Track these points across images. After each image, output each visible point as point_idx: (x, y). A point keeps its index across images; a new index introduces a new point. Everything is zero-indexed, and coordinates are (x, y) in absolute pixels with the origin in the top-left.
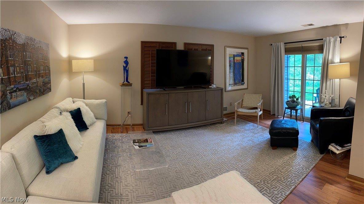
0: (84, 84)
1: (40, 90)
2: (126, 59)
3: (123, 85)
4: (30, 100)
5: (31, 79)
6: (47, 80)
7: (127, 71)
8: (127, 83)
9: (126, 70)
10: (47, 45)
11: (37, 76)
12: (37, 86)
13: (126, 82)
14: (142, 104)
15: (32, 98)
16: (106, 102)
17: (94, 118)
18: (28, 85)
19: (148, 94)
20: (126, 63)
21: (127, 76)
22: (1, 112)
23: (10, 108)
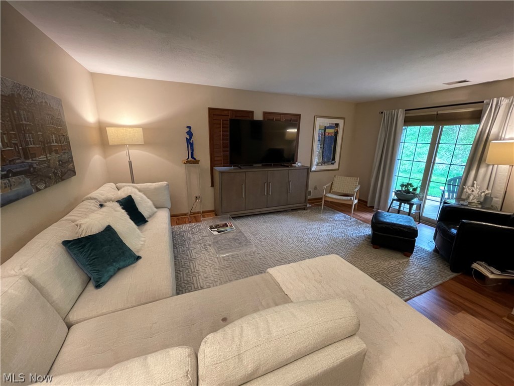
2: (188, 129)
3: (188, 162)
4: (39, 190)
7: (192, 145)
8: (192, 160)
9: (190, 143)
11: (47, 151)
12: (49, 167)
13: (190, 159)
14: (212, 185)
15: (41, 186)
16: (167, 185)
17: (153, 207)
18: (31, 166)
19: (221, 173)
20: (190, 134)
21: (192, 150)
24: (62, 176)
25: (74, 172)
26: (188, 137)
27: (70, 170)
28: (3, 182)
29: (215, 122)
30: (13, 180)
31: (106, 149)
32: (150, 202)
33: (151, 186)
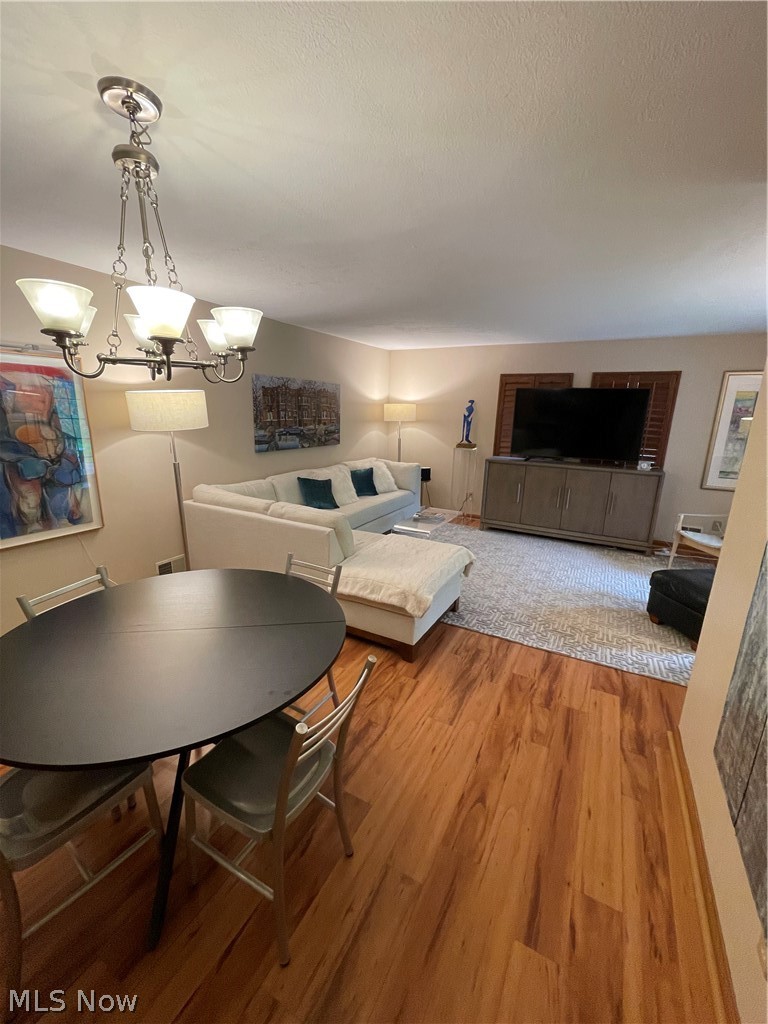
0: (400, 440)
1: (319, 440)
2: (470, 404)
4: (303, 447)
5: (306, 425)
6: (333, 428)
7: (469, 424)
8: (467, 444)
9: (467, 422)
10: (337, 387)
11: (317, 422)
12: (315, 433)
13: (465, 442)
15: (306, 445)
18: (302, 431)
19: (490, 462)
20: (470, 410)
21: (468, 431)
22: (267, 450)
23: (278, 448)
24: (326, 441)
25: (339, 441)
26: (467, 414)
27: (335, 439)
28: (283, 437)
29: (507, 393)
30: (289, 437)
31: (389, 425)
32: (392, 480)
33: (403, 464)
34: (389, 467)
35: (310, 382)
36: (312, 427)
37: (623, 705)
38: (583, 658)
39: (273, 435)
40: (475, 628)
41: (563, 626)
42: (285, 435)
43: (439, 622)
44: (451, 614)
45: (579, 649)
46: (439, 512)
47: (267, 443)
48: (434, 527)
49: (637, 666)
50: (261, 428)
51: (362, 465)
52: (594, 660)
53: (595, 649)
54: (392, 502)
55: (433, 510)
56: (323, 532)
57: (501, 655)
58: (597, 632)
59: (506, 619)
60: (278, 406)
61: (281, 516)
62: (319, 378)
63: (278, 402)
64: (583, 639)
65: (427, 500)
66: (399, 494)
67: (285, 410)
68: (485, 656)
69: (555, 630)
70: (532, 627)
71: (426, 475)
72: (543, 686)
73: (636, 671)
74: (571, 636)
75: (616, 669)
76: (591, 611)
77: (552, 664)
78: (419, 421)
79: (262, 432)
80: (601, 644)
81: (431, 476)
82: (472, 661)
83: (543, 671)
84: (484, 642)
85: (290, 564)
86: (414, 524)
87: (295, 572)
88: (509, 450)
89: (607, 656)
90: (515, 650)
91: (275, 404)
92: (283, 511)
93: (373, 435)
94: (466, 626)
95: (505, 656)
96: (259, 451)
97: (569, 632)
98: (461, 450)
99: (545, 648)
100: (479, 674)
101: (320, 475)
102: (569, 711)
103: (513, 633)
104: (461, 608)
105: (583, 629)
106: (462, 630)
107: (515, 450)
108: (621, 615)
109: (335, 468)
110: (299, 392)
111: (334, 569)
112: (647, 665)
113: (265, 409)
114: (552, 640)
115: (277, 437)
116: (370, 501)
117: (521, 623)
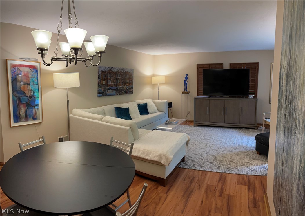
0: (159, 91)
1: (124, 92)
2: (186, 76)
3: (183, 93)
4: (117, 95)
5: (119, 86)
6: (130, 87)
8: (186, 92)
9: (186, 83)
11: (123, 85)
12: (123, 89)
13: (185, 91)
18: (117, 88)
19: (195, 99)
20: (186, 78)
21: (186, 87)
22: (102, 96)
23: (106, 95)
24: (127, 93)
25: (133, 92)
26: (185, 80)
27: (131, 91)
28: (108, 91)
29: (200, 71)
30: (111, 91)
31: (154, 85)
32: (156, 108)
33: (160, 101)
34: (154, 103)
35: (121, 69)
36: (121, 87)
37: (249, 189)
38: (234, 173)
39: (104, 90)
40: (192, 168)
41: (226, 161)
42: (110, 90)
43: (177, 167)
44: (182, 163)
45: (233, 169)
46: (176, 120)
47: (102, 93)
48: (174, 126)
49: (253, 172)
50: (100, 87)
51: (142, 102)
52: (238, 173)
53: (238, 169)
54: (155, 117)
55: (173, 119)
56: (126, 129)
57: (203, 178)
58: (239, 162)
59: (204, 162)
60: (107, 78)
61: (108, 122)
62: (125, 67)
63: (107, 77)
64: (234, 165)
65: (171, 115)
66: (159, 113)
67: (110, 80)
68: (196, 179)
69: (223, 164)
70: (215, 164)
71: (170, 105)
72: (219, 188)
73: (253, 174)
74: (229, 165)
75: (246, 175)
76: (237, 154)
77: (222, 177)
78: (166, 83)
79: (100, 89)
80: (241, 166)
81: (172, 106)
82: (191, 182)
83: (219, 181)
84: (196, 173)
85: (112, 142)
86: (166, 125)
87: (114, 145)
88: (203, 94)
89: (242, 171)
90: (209, 174)
91: (106, 78)
92: (108, 120)
93: (147, 90)
94: (189, 168)
95: (205, 177)
96: (99, 96)
97: (229, 164)
98: (184, 94)
99: (220, 171)
100: (194, 187)
101: (124, 106)
102: (229, 196)
103: (208, 167)
104: (186, 160)
105: (234, 161)
106: (187, 170)
107: (205, 94)
108: (247, 153)
109: (131, 103)
110: (117, 73)
111: (131, 145)
112: (256, 171)
113: (102, 79)
114: (222, 168)
115: (106, 91)
116: (146, 117)
117: (210, 163)
